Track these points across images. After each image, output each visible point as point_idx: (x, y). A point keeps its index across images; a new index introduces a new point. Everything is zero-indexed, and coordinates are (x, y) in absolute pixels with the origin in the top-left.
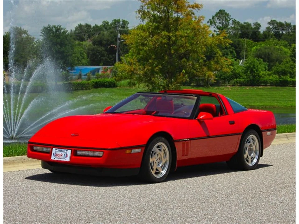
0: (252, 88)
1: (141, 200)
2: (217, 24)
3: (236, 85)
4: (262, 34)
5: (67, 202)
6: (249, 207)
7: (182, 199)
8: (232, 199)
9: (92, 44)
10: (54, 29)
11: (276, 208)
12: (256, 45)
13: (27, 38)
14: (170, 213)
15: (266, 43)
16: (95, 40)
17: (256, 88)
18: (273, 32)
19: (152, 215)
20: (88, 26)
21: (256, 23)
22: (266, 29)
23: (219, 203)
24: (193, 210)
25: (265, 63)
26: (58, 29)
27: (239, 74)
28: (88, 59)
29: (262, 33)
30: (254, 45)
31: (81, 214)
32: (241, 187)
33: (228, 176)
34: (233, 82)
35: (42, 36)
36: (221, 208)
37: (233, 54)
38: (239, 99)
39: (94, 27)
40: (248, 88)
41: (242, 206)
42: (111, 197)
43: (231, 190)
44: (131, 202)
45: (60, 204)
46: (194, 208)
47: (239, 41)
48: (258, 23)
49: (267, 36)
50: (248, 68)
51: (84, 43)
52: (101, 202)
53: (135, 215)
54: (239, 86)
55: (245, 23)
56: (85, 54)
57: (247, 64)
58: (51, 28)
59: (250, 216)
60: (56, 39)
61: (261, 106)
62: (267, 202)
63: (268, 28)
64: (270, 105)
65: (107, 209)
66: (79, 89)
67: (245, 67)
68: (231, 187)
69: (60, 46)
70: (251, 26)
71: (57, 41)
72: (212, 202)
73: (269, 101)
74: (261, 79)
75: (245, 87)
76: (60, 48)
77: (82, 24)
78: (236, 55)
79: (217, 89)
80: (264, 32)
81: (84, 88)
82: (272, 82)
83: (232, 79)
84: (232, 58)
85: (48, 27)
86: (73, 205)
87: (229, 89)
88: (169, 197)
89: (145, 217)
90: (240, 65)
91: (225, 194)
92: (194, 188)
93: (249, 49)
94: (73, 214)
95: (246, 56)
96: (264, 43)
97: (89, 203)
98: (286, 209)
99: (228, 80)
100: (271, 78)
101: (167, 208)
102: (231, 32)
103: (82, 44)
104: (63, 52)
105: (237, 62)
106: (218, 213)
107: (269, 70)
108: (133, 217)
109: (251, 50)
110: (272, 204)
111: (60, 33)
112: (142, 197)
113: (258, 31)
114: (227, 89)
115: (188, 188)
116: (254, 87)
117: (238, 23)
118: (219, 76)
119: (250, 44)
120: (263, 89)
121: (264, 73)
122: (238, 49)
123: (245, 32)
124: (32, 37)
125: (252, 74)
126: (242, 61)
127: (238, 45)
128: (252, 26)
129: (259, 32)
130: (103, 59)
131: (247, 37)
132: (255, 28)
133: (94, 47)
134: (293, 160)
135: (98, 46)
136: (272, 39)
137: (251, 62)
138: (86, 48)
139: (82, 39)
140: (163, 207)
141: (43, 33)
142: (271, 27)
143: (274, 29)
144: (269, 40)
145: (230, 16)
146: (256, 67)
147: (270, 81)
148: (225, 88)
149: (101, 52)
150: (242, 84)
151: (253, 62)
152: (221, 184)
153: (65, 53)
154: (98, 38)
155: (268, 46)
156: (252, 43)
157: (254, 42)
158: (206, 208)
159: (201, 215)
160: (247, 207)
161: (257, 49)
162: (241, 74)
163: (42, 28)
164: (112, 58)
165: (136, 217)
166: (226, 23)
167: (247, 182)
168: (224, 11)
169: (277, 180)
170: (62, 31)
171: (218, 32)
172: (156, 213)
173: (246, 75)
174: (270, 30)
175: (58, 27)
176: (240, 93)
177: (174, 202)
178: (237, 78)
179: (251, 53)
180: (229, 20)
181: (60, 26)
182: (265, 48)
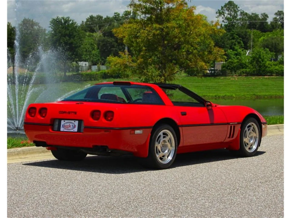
0: (258, 78)
1: (113, 196)
2: (226, 15)
3: (243, 75)
4: (270, 25)
5: (36, 198)
6: (223, 204)
7: (155, 195)
8: (208, 195)
9: (102, 35)
10: (63, 20)
11: (251, 205)
12: (263, 35)
13: (38, 30)
14: (140, 210)
15: (273, 33)
16: (105, 31)
17: (261, 78)
18: (280, 23)
19: (120, 213)
20: (100, 17)
21: (264, 13)
22: (273, 19)
23: (193, 199)
24: (164, 207)
25: (272, 53)
26: (67, 21)
27: (245, 64)
28: (98, 50)
29: (269, 23)
30: (261, 35)
31: (46, 211)
32: (220, 182)
33: (210, 170)
34: (239, 72)
35: (51, 28)
36: (193, 205)
37: (240, 44)
38: (245, 89)
39: (105, 19)
40: (254, 78)
41: (216, 202)
42: (82, 193)
43: (209, 185)
44: (102, 199)
45: (28, 201)
46: (165, 205)
47: (246, 32)
48: (266, 14)
49: (275, 27)
50: (254, 58)
51: (94, 34)
52: (71, 198)
53: (102, 213)
54: (245, 76)
55: (253, 14)
56: (96, 45)
57: (253, 55)
58: (60, 20)
59: (222, 214)
60: (65, 30)
61: (267, 95)
62: (243, 198)
63: (275, 19)
64: (276, 95)
65: (75, 207)
66: (87, 79)
67: (251, 57)
68: (210, 182)
69: (69, 37)
70: (258, 17)
71: (66, 32)
72: (186, 199)
73: (275, 91)
74: (267, 69)
75: (251, 77)
76: (69, 40)
77: (93, 16)
78: (244, 45)
79: (223, 79)
80: (271, 23)
81: (93, 79)
82: (278, 71)
83: (238, 70)
84: (240, 49)
85: (56, 19)
86: (41, 202)
87: (235, 79)
88: (142, 193)
89: (112, 215)
90: (247, 55)
91: (201, 190)
92: (171, 183)
93: (256, 39)
94: (38, 212)
95: (253, 46)
96: (272, 34)
97: (58, 200)
98: (262, 206)
99: (234, 70)
100: (277, 67)
101: (137, 205)
102: (239, 23)
103: (93, 36)
104: (72, 43)
105: (245, 53)
106: (190, 210)
107: (275, 60)
108: (99, 215)
109: (258, 41)
110: (248, 200)
111: (69, 24)
112: (115, 193)
113: (266, 21)
114: (233, 79)
115: (164, 183)
116: (260, 77)
117: (246, 14)
118: (226, 66)
119: (258, 34)
120: (269, 78)
121: (270, 63)
122: (245, 40)
123: (253, 22)
124: (43, 29)
125: (258, 64)
126: (249, 51)
127: (246, 35)
128: (260, 17)
129: (267, 23)
130: (113, 50)
131: (255, 28)
132: (263, 19)
133: (103, 38)
134: (280, 153)
135: (108, 37)
136: (279, 29)
137: (257, 52)
138: (97, 39)
139: (93, 31)
140: (133, 204)
141: (52, 24)
142: (278, 17)
143: (280, 19)
144: (276, 30)
145: (239, 7)
146: (262, 57)
147: (276, 71)
148: (231, 78)
149: (111, 43)
150: (248, 74)
151: (259, 52)
152: (200, 178)
153: (74, 44)
154: (108, 29)
155: (275, 36)
156: (259, 33)
157: (261, 33)
158: (178, 205)
159: (171, 213)
160: (221, 204)
161: (264, 39)
162: (247, 64)
163: (51, 20)
164: (122, 49)
165: (103, 215)
166: (234, 14)
167: (228, 176)
168: (233, 2)
169: (259, 173)
170: (71, 22)
171: (226, 22)
172: (125, 211)
173: (252, 66)
174: (277, 21)
175: (66, 19)
176: (247, 82)
177: (147, 198)
178: (243, 68)
179: (258, 44)
180: (238, 12)
181: (69, 18)
182: (272, 39)
